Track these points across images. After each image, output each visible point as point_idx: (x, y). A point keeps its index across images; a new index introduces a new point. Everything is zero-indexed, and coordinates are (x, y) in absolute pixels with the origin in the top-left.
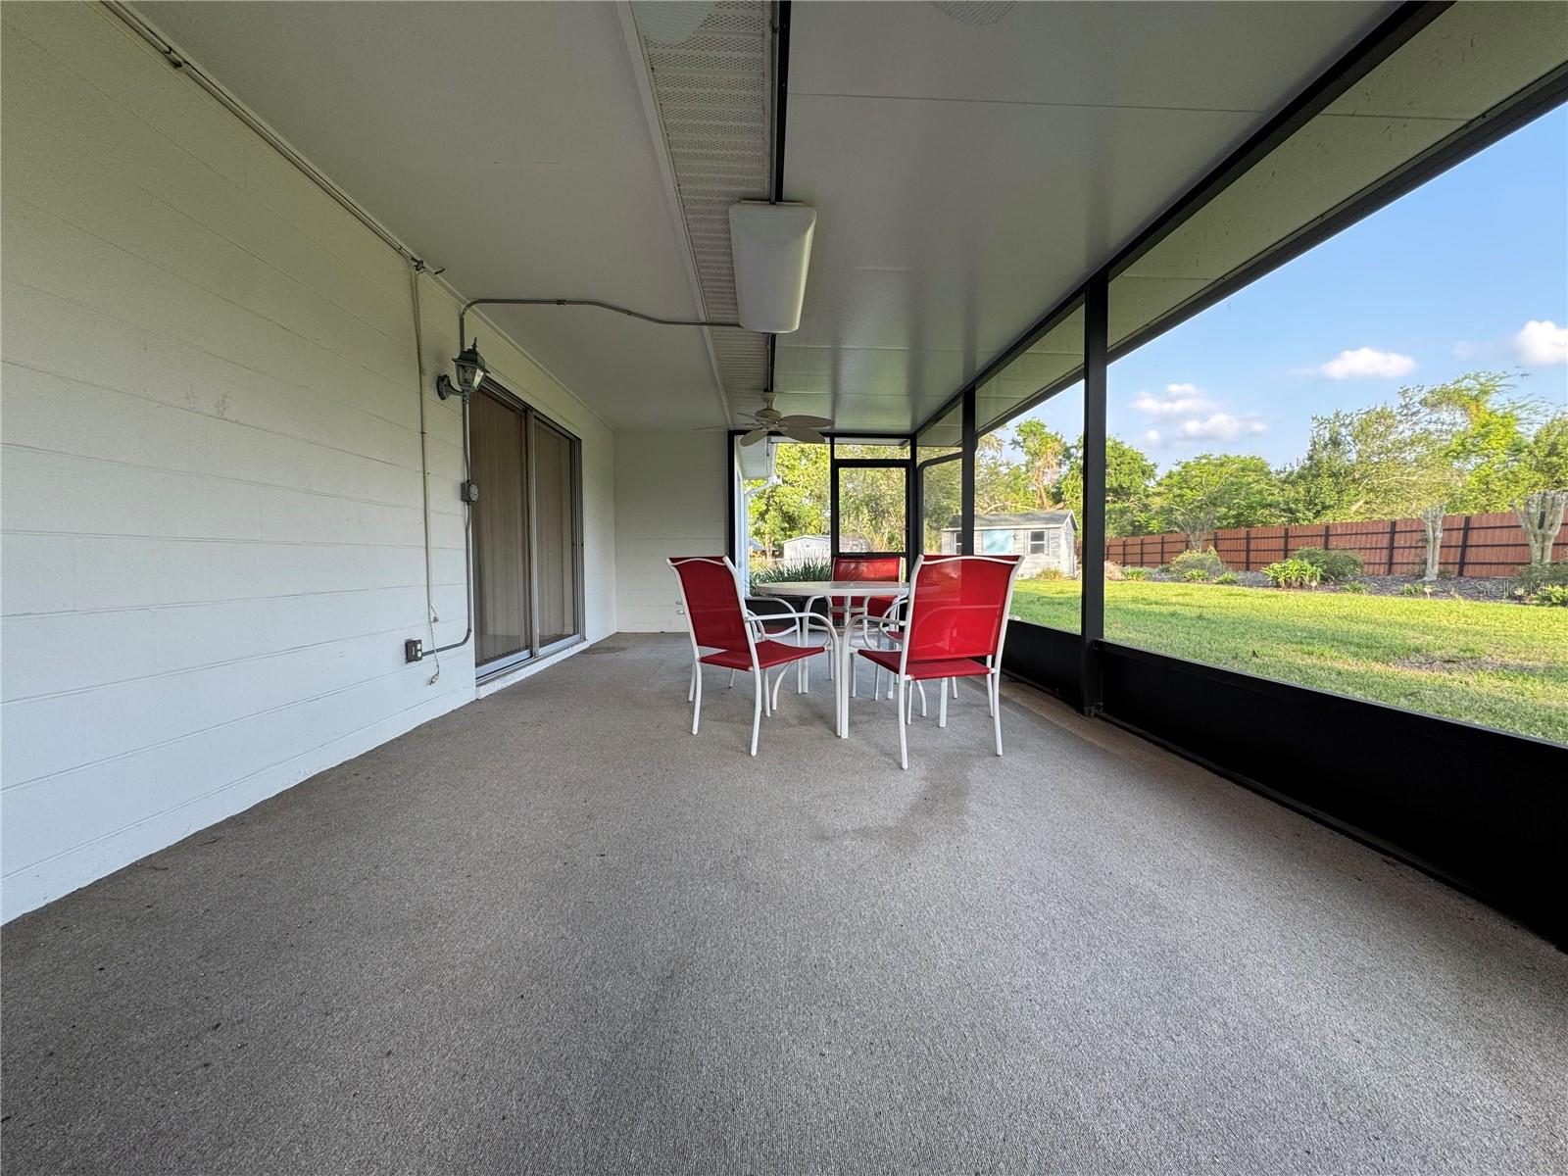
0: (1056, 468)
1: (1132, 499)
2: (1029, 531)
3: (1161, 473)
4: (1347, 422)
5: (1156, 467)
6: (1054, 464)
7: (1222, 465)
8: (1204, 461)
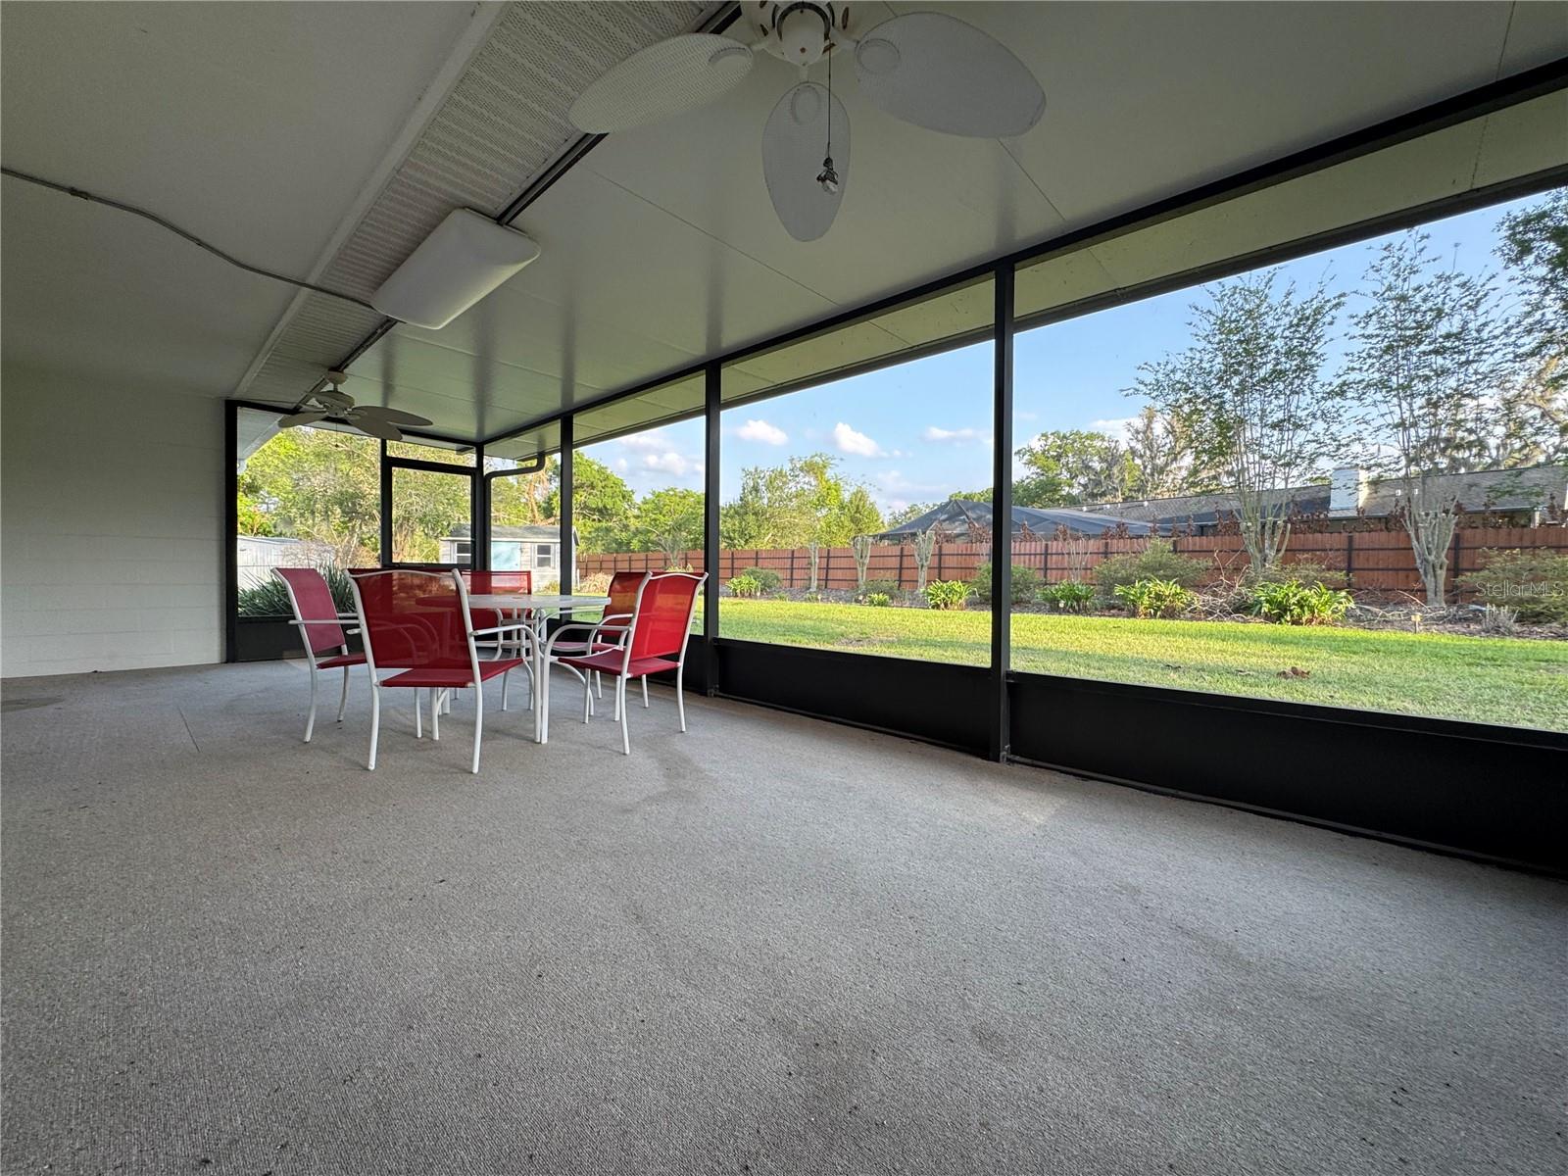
0: (546, 483)
1: (614, 519)
2: (536, 545)
3: (637, 499)
4: (762, 476)
5: (633, 493)
6: (545, 480)
7: (684, 497)
8: (671, 493)
